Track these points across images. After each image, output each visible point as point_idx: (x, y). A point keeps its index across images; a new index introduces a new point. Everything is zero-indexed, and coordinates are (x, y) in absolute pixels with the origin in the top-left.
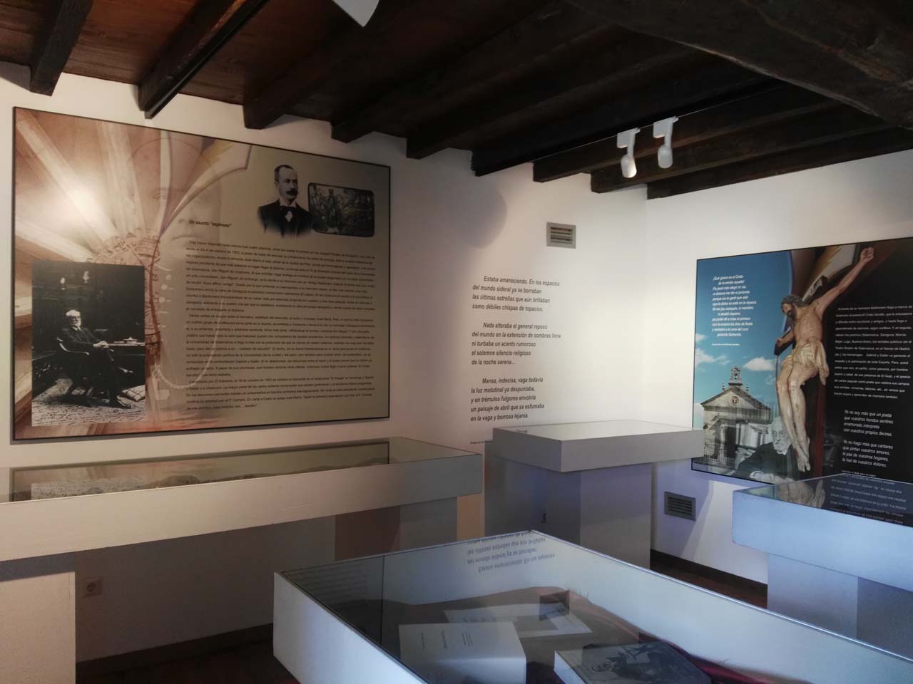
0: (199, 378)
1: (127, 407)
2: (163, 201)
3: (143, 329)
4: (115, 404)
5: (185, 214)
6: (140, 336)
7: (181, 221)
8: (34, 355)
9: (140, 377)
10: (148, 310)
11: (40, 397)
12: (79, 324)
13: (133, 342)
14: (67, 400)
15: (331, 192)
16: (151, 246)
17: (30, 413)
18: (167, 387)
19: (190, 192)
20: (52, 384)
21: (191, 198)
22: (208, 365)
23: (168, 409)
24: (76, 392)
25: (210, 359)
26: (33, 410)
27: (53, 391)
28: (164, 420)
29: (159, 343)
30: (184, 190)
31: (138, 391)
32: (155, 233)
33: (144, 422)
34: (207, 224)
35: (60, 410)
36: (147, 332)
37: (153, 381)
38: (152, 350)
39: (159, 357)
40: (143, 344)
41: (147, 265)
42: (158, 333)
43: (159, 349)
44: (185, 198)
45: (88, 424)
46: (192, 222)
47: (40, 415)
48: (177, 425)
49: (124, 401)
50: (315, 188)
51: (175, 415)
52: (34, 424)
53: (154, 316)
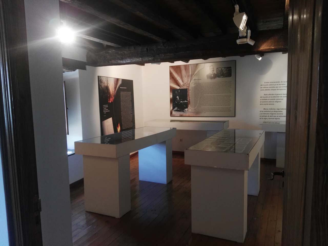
0: (196, 107)
1: (185, 112)
2: (190, 77)
3: (187, 99)
4: (183, 111)
5: (194, 79)
6: (187, 101)
7: (193, 80)
8: (173, 104)
9: (187, 107)
10: (188, 96)
11: (173, 110)
12: (178, 99)
13: (186, 101)
14: (177, 111)
15: (221, 69)
16: (188, 85)
17: (172, 112)
18: (191, 109)
19: (194, 74)
20: (175, 108)
21: (194, 76)
22: (197, 105)
23: (191, 113)
24: (178, 109)
25: (198, 104)
26: (173, 112)
27: (175, 109)
28: (190, 115)
29: (190, 101)
30: (193, 74)
31: (186, 109)
32: (189, 83)
33: (187, 115)
34: (197, 80)
35: (176, 112)
36: (188, 100)
37: (189, 108)
38: (189, 102)
39: (190, 104)
40: (187, 102)
41: (188, 88)
42: (190, 100)
43: (190, 102)
44: (193, 76)
45: (180, 114)
46: (195, 80)
47: (174, 113)
48: (192, 115)
49: (184, 111)
50: (218, 69)
51: (192, 114)
52: (173, 114)
53: (189, 97)
